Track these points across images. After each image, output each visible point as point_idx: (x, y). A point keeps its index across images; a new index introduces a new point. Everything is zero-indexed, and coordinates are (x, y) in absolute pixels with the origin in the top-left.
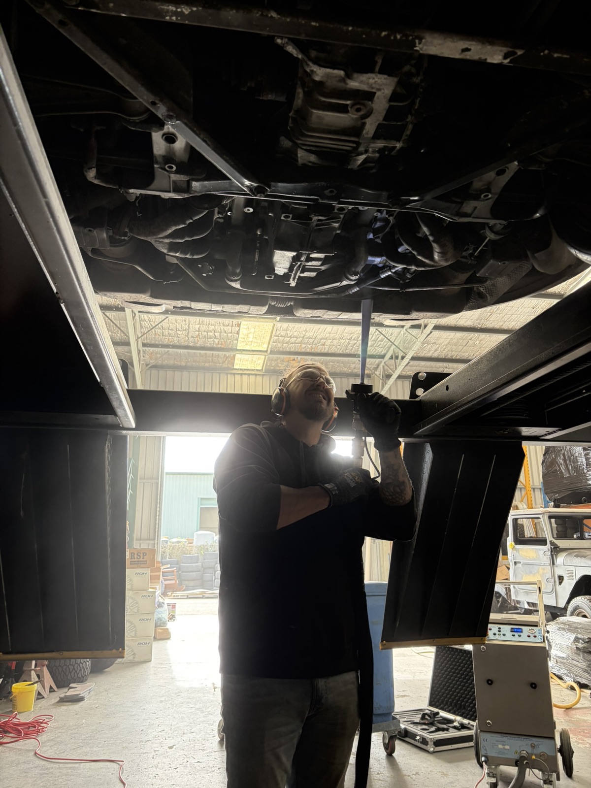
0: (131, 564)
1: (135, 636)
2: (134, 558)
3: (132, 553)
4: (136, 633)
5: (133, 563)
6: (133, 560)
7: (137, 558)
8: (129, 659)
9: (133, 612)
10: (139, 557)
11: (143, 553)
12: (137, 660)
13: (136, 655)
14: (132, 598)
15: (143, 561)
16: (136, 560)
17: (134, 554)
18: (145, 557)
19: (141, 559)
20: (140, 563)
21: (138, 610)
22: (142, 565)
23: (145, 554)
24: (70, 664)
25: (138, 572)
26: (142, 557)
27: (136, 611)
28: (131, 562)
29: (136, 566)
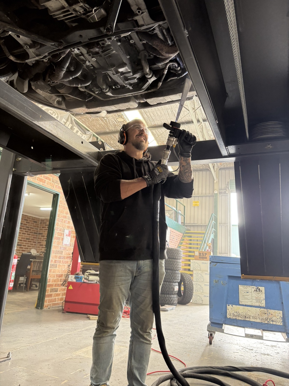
0: (199, 258)
1: (203, 292)
2: (201, 256)
3: (200, 253)
4: (203, 291)
5: (200, 258)
6: (200, 256)
7: (202, 255)
8: (200, 302)
9: (201, 281)
10: (203, 255)
11: (205, 253)
12: (203, 303)
13: (203, 301)
14: (200, 274)
15: (205, 257)
16: (202, 256)
17: (201, 254)
18: (206, 255)
19: (204, 256)
20: (203, 258)
21: (204, 280)
22: (205, 259)
23: (206, 254)
24: (166, 297)
25: (203, 262)
26: (204, 255)
27: (202, 281)
28: (199, 257)
29: (202, 259)
